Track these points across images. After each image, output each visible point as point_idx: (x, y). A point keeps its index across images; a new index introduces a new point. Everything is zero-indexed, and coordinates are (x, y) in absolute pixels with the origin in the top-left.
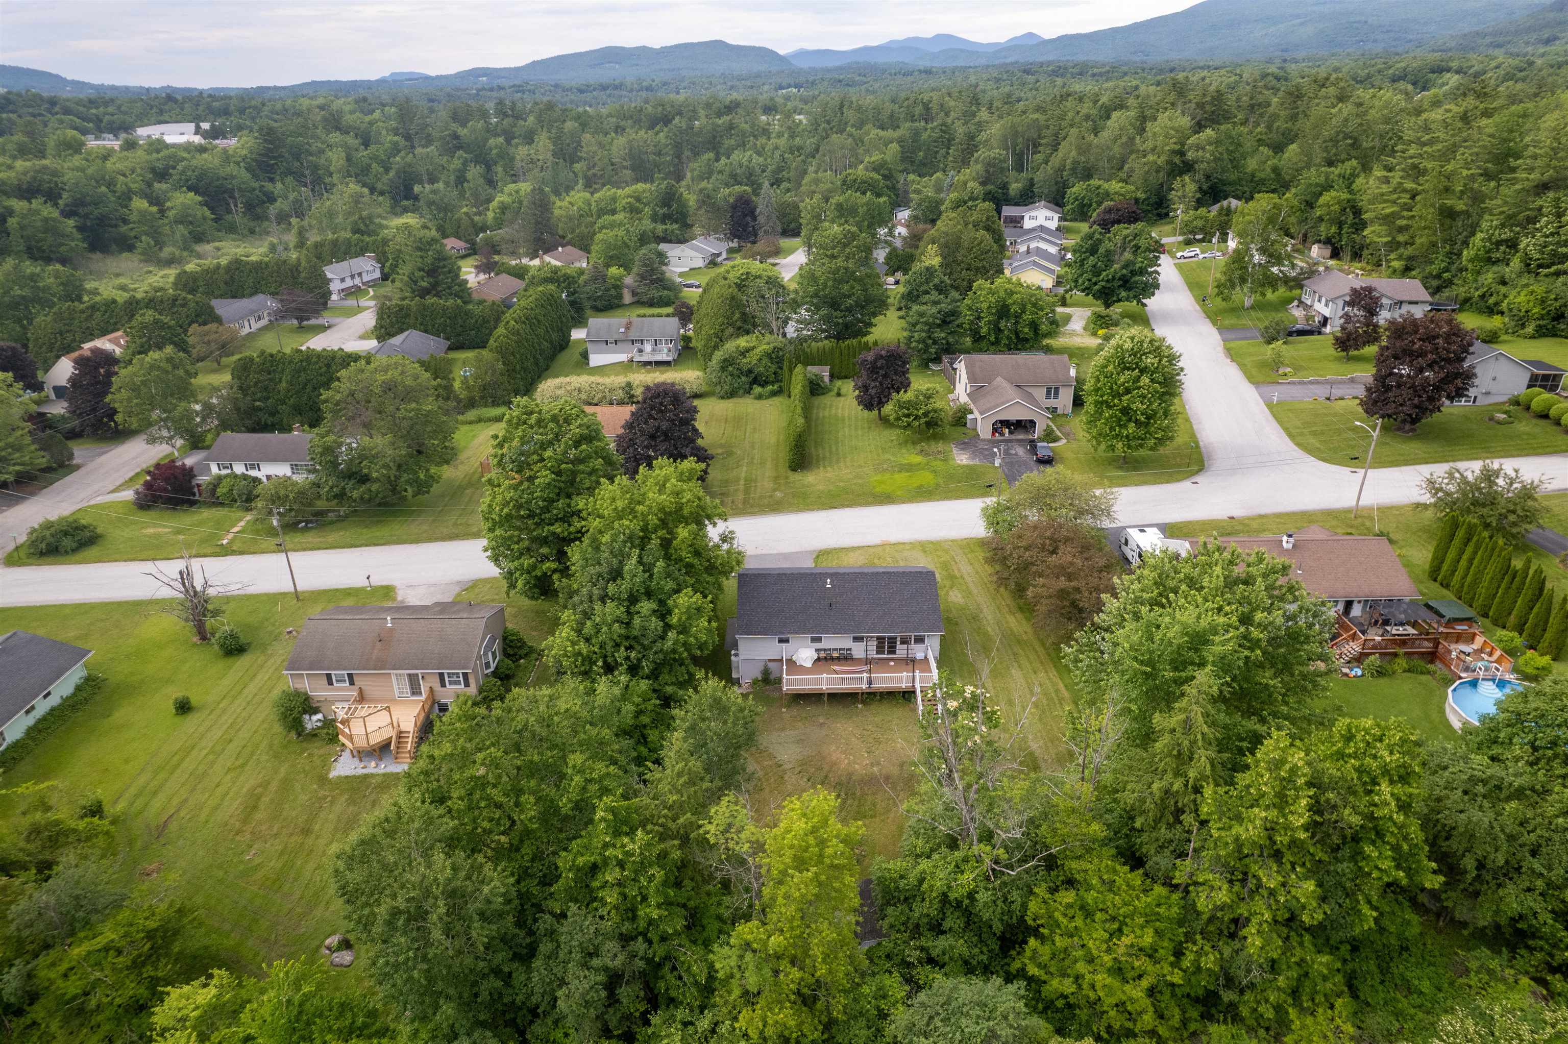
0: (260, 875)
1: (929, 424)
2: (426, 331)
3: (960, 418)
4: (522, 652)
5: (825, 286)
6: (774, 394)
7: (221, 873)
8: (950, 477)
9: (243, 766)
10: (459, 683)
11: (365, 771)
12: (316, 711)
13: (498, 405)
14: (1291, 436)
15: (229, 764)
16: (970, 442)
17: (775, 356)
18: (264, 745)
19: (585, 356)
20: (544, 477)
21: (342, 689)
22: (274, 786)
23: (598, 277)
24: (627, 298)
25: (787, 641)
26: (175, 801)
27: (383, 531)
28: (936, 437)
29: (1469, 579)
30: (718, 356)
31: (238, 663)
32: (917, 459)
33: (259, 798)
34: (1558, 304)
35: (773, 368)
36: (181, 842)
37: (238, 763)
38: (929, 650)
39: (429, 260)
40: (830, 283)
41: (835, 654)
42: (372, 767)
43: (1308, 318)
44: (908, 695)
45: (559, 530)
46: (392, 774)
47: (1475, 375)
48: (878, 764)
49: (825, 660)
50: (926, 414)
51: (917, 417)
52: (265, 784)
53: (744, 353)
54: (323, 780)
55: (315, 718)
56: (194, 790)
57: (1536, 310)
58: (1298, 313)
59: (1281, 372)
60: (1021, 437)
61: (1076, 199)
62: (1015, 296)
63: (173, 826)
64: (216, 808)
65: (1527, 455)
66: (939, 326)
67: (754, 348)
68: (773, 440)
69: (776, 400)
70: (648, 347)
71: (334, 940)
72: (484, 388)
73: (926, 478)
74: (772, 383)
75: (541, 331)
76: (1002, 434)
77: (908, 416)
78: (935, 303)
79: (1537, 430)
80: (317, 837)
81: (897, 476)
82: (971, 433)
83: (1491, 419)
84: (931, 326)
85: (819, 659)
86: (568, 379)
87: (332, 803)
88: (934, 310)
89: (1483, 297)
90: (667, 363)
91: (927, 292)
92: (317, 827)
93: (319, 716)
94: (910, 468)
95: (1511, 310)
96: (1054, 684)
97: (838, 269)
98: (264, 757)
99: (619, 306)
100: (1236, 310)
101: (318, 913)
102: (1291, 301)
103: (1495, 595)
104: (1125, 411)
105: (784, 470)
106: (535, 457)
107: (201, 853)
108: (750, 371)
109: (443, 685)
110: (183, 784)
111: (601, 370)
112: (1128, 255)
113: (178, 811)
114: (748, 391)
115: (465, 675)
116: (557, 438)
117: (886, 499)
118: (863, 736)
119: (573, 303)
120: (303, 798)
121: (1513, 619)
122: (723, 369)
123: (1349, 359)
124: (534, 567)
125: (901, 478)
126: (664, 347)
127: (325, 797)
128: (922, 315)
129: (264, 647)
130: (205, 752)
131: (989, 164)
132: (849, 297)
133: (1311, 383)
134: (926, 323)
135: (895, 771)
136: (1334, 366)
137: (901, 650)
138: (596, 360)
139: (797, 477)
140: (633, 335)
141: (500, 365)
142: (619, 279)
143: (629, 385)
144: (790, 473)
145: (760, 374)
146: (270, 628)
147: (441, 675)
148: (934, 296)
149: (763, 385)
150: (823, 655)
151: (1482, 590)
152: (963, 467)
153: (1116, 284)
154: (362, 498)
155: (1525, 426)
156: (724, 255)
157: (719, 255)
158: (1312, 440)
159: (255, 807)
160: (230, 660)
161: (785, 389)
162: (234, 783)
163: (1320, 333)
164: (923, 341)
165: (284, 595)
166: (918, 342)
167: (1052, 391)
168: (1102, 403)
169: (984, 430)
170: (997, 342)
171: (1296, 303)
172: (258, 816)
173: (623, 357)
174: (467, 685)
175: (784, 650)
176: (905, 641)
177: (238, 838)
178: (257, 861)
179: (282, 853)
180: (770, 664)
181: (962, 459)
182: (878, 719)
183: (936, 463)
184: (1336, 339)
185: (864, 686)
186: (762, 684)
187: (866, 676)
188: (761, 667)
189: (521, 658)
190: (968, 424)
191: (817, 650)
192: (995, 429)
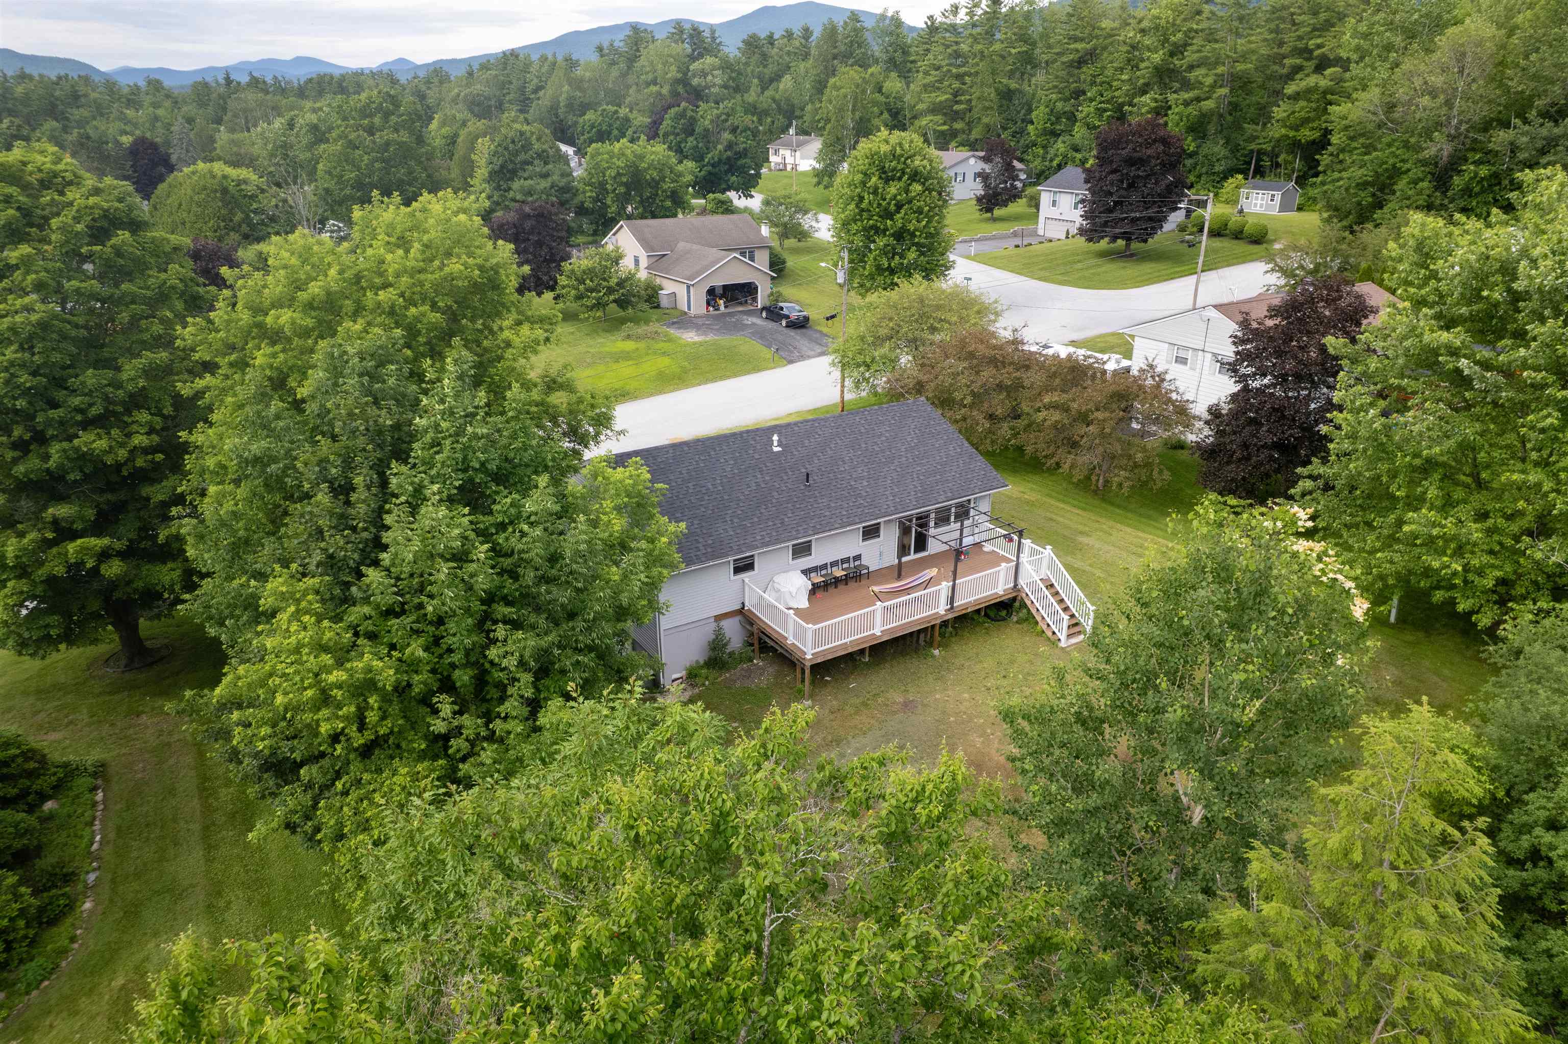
3: (650, 294)
8: (694, 358)
16: (683, 320)
25: (751, 565)
41: (839, 573)
44: (1005, 612)
49: (826, 584)
60: (740, 309)
61: (593, 127)
73: (658, 364)
76: (717, 307)
77: (594, 290)
78: (543, 177)
85: (814, 587)
88: (543, 185)
91: (526, 166)
94: (625, 356)
112: (727, 136)
123: (994, 220)
125: (626, 370)
131: (473, 103)
136: (986, 226)
137: (937, 538)
150: (817, 578)
152: (700, 344)
167: (747, 255)
175: (751, 589)
180: (726, 624)
181: (691, 337)
182: (989, 663)
183: (661, 345)
184: (979, 200)
185: (941, 608)
186: (713, 674)
187: (945, 586)
188: (707, 633)
189: (43, 797)
190: (664, 302)
191: (806, 572)
192: (708, 304)
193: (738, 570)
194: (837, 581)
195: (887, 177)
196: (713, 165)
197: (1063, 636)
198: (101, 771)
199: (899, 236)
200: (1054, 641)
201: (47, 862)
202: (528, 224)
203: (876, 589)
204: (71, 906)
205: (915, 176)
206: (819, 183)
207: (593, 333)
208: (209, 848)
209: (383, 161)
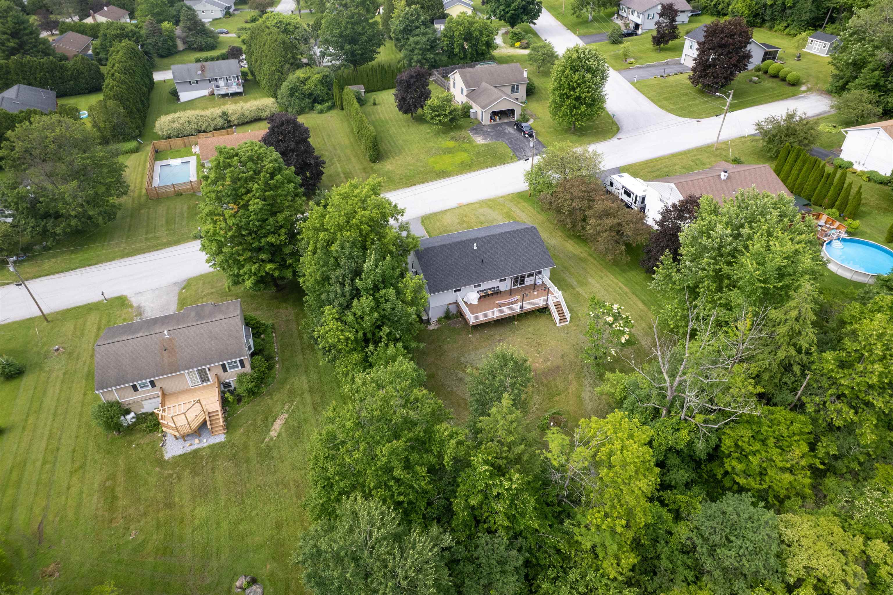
0: (149, 547)
1: (452, 120)
2: (30, 84)
3: (466, 112)
4: (261, 330)
5: (346, 28)
6: (330, 108)
7: (115, 556)
8: (478, 155)
9: (82, 467)
10: (237, 366)
11: (193, 448)
12: (128, 412)
13: (128, 140)
14: (655, 102)
15: (68, 468)
16: (478, 128)
17: (325, 82)
18: (91, 445)
19: (175, 95)
20: (256, 204)
21: (146, 391)
22: (121, 478)
23: (155, 31)
24: (181, 46)
25: (460, 290)
26: (37, 510)
27: (90, 254)
28: (459, 128)
29: (798, 181)
30: (285, 86)
31: (23, 383)
32: (451, 144)
33: (113, 489)
34: (757, 7)
35: (325, 90)
36: (63, 541)
37: (77, 464)
38: (545, 277)
39: (10, 24)
40: (349, 26)
41: (490, 292)
42: (196, 444)
43: (627, 25)
44: (544, 310)
45: (273, 240)
46: (215, 445)
47: (751, 57)
48: (548, 360)
49: (485, 297)
50: (451, 113)
51: (445, 116)
52: (112, 477)
53: (304, 82)
54: (161, 462)
55: (129, 417)
56: (48, 496)
57: (746, 12)
58: (619, 22)
59: (629, 61)
60: (506, 120)
62: (476, 25)
63: (48, 530)
64: (79, 505)
65: (776, 101)
66: (428, 50)
67: (309, 78)
68: (347, 142)
69: (333, 113)
70: (222, 83)
71: (241, 581)
72: (114, 128)
73: (462, 157)
74: (326, 101)
75: (138, 79)
76: (495, 120)
77: (438, 116)
78: (424, 34)
79: (774, 85)
80: (182, 507)
81: (444, 157)
82: (476, 122)
83: (751, 81)
84: (424, 51)
85: (481, 297)
86: (177, 115)
87: (179, 478)
88: (424, 39)
89: (715, 5)
90: (239, 94)
91: (417, 27)
92: (176, 499)
93: (132, 415)
94: (449, 151)
95: (733, 13)
96: (617, 284)
97: (353, 14)
98: (98, 456)
99: (178, 52)
100: (585, 23)
101: (214, 563)
102: (613, 14)
103: (815, 189)
104: (578, 98)
105: (367, 164)
106: (243, 190)
107: (87, 545)
108: (311, 94)
109: (225, 370)
110: (36, 495)
111: (190, 104)
113: (45, 516)
114: (312, 109)
115: (241, 362)
116: (257, 173)
117: (443, 174)
118: (529, 343)
119: (146, 53)
120: (152, 480)
121: (827, 201)
122: (292, 95)
123: (661, 50)
124: (259, 270)
125: (448, 159)
126: (233, 82)
127: (171, 476)
128: (417, 43)
129: (38, 366)
130: (39, 464)
132: (364, 34)
133: (647, 67)
134: (420, 49)
135: (560, 362)
136: (654, 55)
137: (529, 281)
138: (185, 96)
139: (377, 166)
140: (209, 76)
141: (122, 110)
142: (172, 31)
143: (225, 113)
144: (372, 165)
145: (318, 96)
146: (35, 349)
147: (224, 366)
148: (422, 29)
149: (321, 102)
150: (482, 294)
151: (808, 186)
152: (482, 145)
153: (520, 11)
154: (65, 232)
155: (768, 83)
156: (233, 8)
157: (229, 8)
158: (665, 103)
159: (114, 497)
160: (13, 384)
161: (338, 103)
162: (83, 482)
163: (636, 34)
164: (419, 61)
165: (31, 320)
166: (417, 62)
167: (515, 88)
168: (563, 95)
169: (485, 120)
170: (465, 58)
171: (616, 16)
172: (121, 503)
173: (205, 92)
174: (243, 366)
175: (459, 297)
176: (530, 275)
177: (113, 525)
178: (141, 538)
179: (158, 527)
180: (450, 306)
181: (479, 140)
182: (531, 329)
183: (465, 145)
184: (654, 38)
185: (518, 310)
186: (445, 321)
187: (520, 304)
188: (444, 309)
189: (261, 334)
190: (472, 116)
191: (479, 292)
192: (491, 118)
193: (455, 291)
194: (488, 295)
195: (575, 70)
196: (515, 10)
197: (558, 322)
198: (273, 327)
199: (578, 99)
200: (555, 324)
201: (266, 353)
202: (412, 81)
203: (497, 302)
204: (274, 366)
205: (589, 70)
206: (574, 14)
207: (438, 133)
208: (304, 355)
209: (351, 23)
